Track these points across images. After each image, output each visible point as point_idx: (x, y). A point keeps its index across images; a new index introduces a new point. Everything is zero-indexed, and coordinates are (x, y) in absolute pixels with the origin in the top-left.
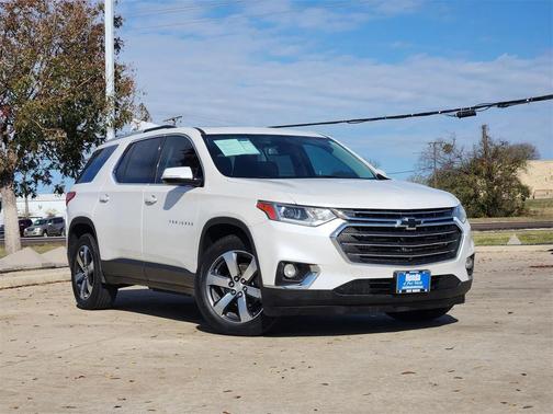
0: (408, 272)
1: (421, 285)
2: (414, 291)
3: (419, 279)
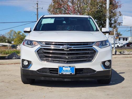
0: (64, 66)
1: (71, 72)
2: (67, 74)
3: (70, 69)
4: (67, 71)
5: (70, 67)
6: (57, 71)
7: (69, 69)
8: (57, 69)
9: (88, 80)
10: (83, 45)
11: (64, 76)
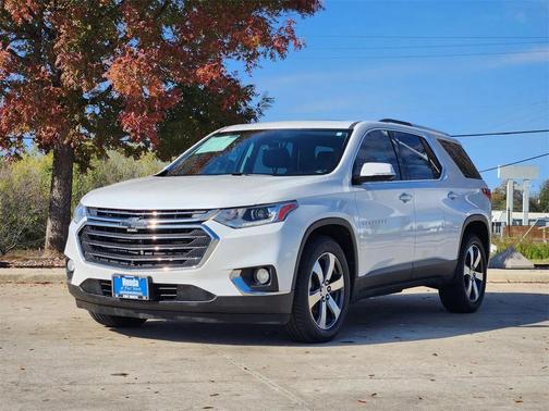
0: (122, 276)
1: (141, 294)
2: (131, 297)
3: (137, 285)
4: (131, 289)
5: (137, 278)
6: (110, 288)
7: (135, 283)
8: (109, 281)
9: (200, 320)
10: (179, 217)
11: (126, 304)
